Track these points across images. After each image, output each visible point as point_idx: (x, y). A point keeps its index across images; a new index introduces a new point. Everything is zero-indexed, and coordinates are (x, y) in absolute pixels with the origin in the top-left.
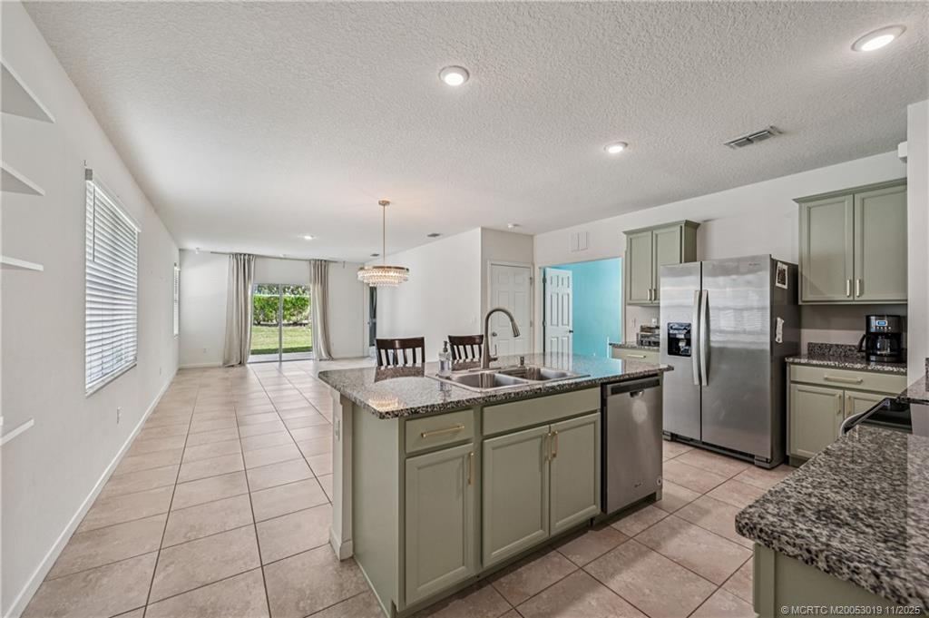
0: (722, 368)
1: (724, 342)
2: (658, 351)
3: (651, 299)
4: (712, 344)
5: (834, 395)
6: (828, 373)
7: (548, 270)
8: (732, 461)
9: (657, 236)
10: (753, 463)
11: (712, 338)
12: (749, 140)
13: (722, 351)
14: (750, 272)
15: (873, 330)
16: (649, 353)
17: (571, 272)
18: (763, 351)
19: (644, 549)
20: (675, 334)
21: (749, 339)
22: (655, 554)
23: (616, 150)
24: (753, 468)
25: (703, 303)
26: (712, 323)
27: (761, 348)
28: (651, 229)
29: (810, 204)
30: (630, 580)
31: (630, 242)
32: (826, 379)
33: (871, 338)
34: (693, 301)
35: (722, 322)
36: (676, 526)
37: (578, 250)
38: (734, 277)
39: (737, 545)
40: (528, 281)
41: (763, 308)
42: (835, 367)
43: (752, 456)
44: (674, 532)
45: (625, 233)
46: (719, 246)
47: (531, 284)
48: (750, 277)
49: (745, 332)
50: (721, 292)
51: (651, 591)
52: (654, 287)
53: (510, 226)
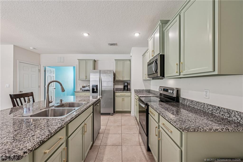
0: (105, 95)
1: (105, 89)
2: (90, 92)
3: (85, 79)
4: (102, 90)
5: (121, 98)
6: (121, 93)
7: (47, 68)
8: (106, 116)
9: (87, 62)
10: (110, 115)
11: (102, 88)
12: (112, 45)
13: (104, 91)
14: (110, 73)
15: (125, 85)
16: (86, 93)
17: (55, 69)
18: (112, 90)
19: (104, 146)
20: (94, 88)
21: (109, 88)
22: (107, 146)
23: (86, 35)
24: (110, 116)
25: (100, 80)
26: (102, 84)
27: (111, 90)
28: (86, 60)
29: (117, 61)
30: (107, 158)
31: (79, 63)
32: (121, 95)
33: (125, 86)
34: (98, 79)
35: (104, 84)
36: (106, 136)
37: (60, 62)
38: (107, 74)
39: (118, 134)
40: (38, 71)
41: (112, 81)
42: (122, 92)
43: (110, 113)
44: (107, 138)
45: (78, 59)
46: (100, 67)
47: (39, 72)
48: (110, 74)
49: (109, 86)
50: (104, 78)
51: (112, 157)
52: (86, 76)
53: (31, 48)
